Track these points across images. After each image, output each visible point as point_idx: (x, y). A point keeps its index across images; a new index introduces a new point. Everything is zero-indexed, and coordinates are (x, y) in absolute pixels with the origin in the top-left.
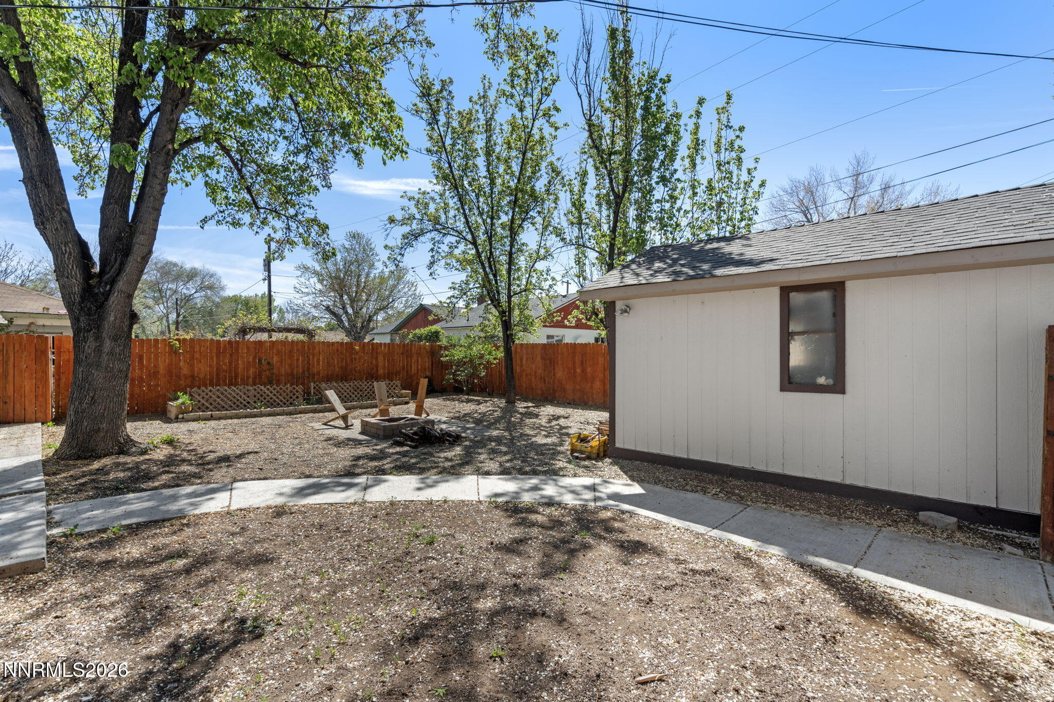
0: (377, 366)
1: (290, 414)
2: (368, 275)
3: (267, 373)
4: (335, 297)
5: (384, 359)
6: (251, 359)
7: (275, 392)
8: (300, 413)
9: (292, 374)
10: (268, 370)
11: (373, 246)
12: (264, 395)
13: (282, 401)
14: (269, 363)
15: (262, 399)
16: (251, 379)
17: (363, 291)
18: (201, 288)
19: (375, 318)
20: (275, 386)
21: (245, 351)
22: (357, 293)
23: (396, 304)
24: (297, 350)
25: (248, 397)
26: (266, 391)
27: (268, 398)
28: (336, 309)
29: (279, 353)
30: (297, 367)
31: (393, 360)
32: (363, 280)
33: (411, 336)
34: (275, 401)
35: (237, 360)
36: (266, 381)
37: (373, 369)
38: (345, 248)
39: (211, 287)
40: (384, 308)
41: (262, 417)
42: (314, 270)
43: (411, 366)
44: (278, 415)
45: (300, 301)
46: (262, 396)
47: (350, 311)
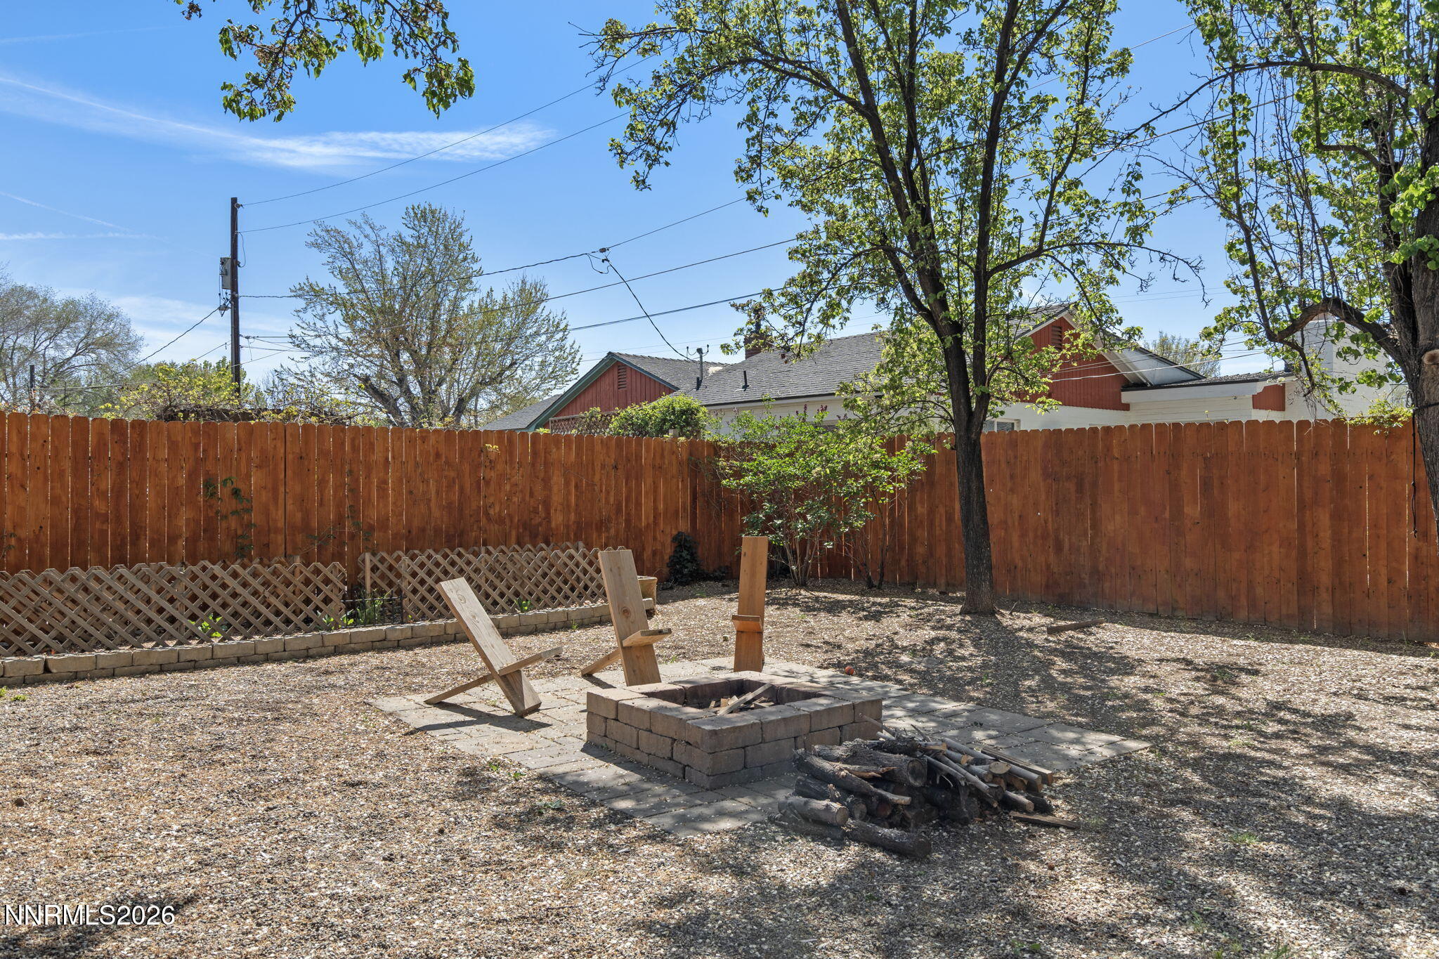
0: (547, 504)
1: (306, 655)
2: (455, 305)
3: (233, 523)
4: (382, 357)
5: (567, 483)
6: (182, 480)
7: (256, 583)
8: (337, 651)
9: (306, 527)
10: (235, 512)
11: (465, 239)
12: (224, 594)
13: (278, 613)
14: (236, 493)
15: (214, 605)
16: (182, 543)
17: (445, 343)
18: (87, 346)
19: (471, 405)
20: (256, 564)
21: (165, 453)
22: (430, 346)
23: (519, 372)
24: (321, 452)
25: (171, 600)
26: (230, 581)
27: (235, 604)
28: (384, 385)
29: (265, 461)
30: (321, 504)
31: (591, 485)
32: (444, 317)
33: (615, 423)
34: (257, 614)
35: (139, 484)
36: (228, 547)
37: (536, 511)
38: (403, 243)
39: (107, 344)
40: (493, 380)
41: (213, 668)
42: (335, 295)
43: (638, 504)
44: (268, 659)
45: (304, 367)
46: (214, 596)
47: (416, 390)
